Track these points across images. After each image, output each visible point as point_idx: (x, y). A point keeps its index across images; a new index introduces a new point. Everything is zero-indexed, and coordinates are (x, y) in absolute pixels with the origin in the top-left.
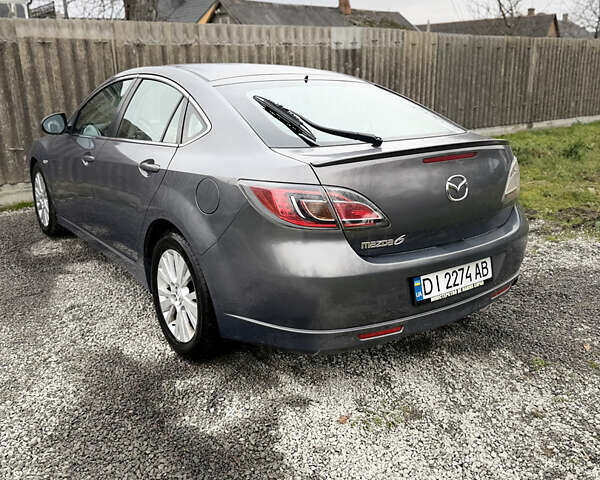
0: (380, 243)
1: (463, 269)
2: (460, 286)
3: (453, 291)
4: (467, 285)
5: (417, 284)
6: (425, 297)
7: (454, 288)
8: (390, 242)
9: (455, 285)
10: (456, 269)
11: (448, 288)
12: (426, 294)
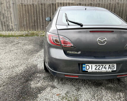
0: (73, 52)
1: (103, 65)
2: (101, 70)
3: (98, 71)
4: (104, 70)
5: (84, 66)
6: (86, 70)
7: (98, 70)
8: (76, 53)
9: (98, 69)
10: (100, 65)
11: (95, 69)
12: (86, 69)
